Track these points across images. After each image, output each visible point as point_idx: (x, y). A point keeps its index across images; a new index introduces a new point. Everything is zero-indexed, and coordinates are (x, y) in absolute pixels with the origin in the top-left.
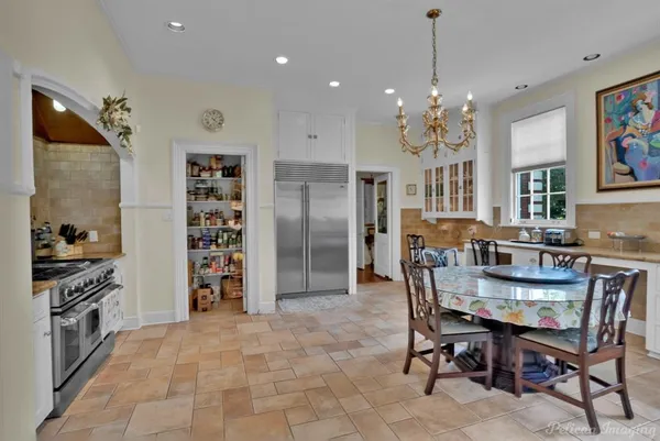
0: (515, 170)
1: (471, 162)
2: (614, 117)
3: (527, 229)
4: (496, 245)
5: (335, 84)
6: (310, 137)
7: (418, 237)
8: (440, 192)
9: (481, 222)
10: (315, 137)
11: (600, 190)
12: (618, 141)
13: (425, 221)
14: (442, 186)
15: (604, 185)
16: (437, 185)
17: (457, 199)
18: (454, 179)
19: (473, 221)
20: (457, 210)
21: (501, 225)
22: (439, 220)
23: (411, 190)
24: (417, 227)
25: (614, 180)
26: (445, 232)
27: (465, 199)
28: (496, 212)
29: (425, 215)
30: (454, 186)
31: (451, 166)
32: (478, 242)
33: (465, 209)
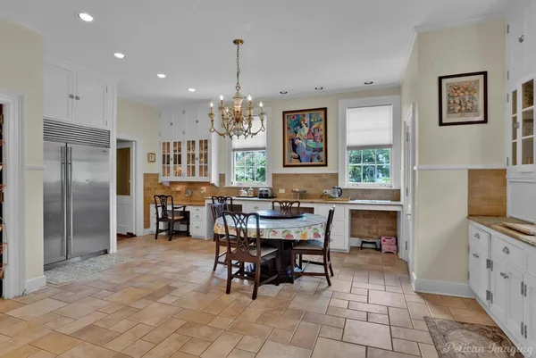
0: (234, 150)
1: (206, 141)
2: (291, 127)
3: (244, 188)
4: (232, 199)
5: (119, 56)
6: (72, 97)
7: (166, 197)
8: (178, 160)
9: (213, 184)
10: (77, 98)
11: (285, 166)
12: (293, 140)
13: (161, 184)
14: (180, 156)
15: (286, 164)
16: (175, 156)
17: (194, 167)
18: (191, 152)
19: (207, 184)
20: (193, 175)
21: (226, 186)
22: (171, 183)
23: (151, 158)
24: (155, 189)
25: (291, 161)
26: (178, 192)
27: (201, 167)
28: (222, 178)
29: (161, 179)
30: (192, 158)
31: (189, 142)
32: (218, 198)
33: (201, 175)
